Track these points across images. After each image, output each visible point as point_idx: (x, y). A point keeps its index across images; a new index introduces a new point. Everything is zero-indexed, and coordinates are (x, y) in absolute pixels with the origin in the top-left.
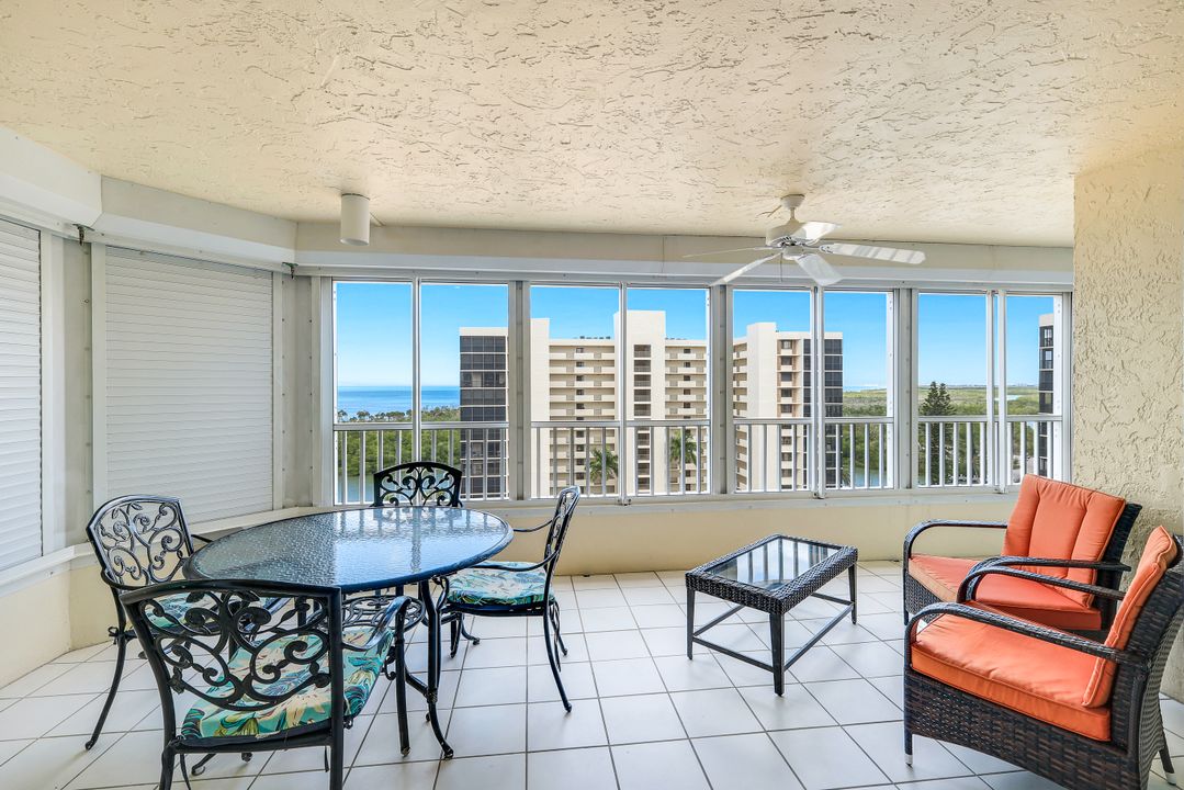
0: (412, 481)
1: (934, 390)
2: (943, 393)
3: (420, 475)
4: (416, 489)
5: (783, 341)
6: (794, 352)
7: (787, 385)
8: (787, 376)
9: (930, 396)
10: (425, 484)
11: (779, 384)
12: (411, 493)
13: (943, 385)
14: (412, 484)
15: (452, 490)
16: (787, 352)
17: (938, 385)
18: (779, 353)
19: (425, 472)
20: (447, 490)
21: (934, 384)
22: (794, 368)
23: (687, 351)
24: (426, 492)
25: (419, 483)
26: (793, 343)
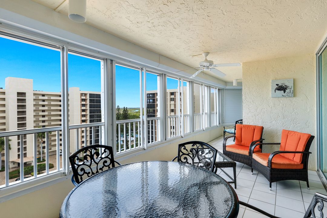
0: (88, 157)
1: (124, 109)
2: (127, 110)
3: (91, 152)
4: (91, 160)
5: (82, 94)
6: (86, 97)
7: (84, 108)
8: (83, 105)
9: (124, 111)
10: (95, 157)
11: (81, 108)
12: (89, 164)
13: (127, 108)
14: (89, 158)
15: (110, 157)
16: (84, 98)
17: (125, 107)
18: (81, 98)
19: (93, 151)
20: (107, 157)
21: (124, 107)
22: (86, 102)
23: (43, 95)
24: (97, 161)
25: (92, 157)
26: (85, 95)
